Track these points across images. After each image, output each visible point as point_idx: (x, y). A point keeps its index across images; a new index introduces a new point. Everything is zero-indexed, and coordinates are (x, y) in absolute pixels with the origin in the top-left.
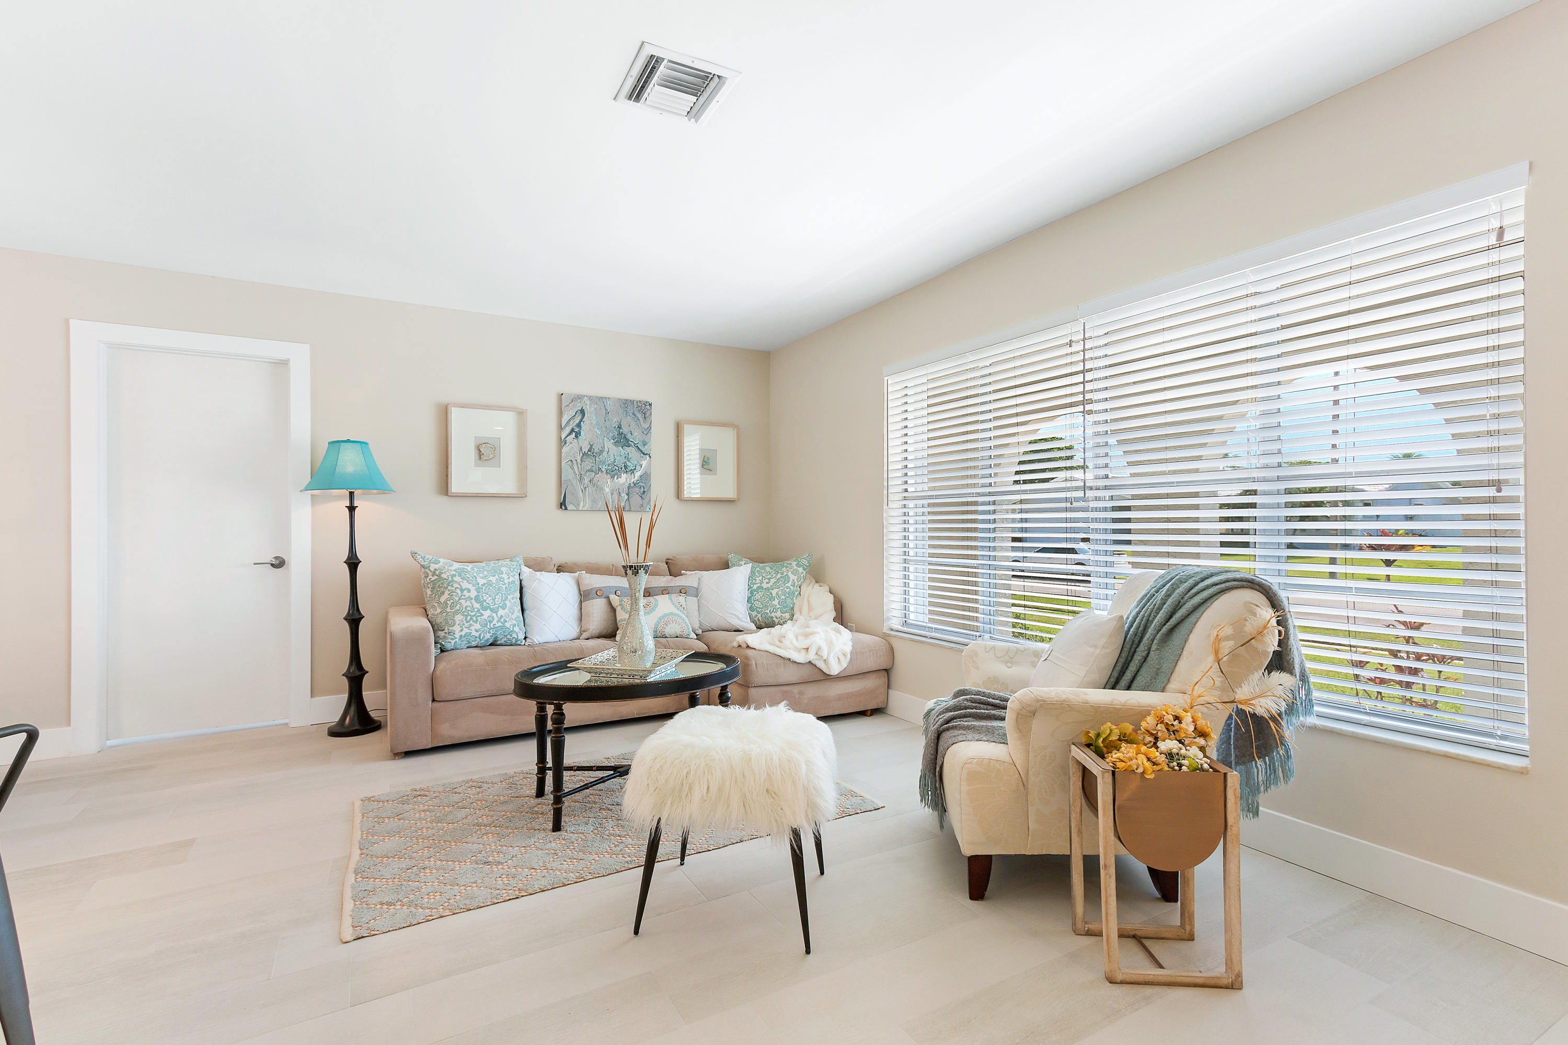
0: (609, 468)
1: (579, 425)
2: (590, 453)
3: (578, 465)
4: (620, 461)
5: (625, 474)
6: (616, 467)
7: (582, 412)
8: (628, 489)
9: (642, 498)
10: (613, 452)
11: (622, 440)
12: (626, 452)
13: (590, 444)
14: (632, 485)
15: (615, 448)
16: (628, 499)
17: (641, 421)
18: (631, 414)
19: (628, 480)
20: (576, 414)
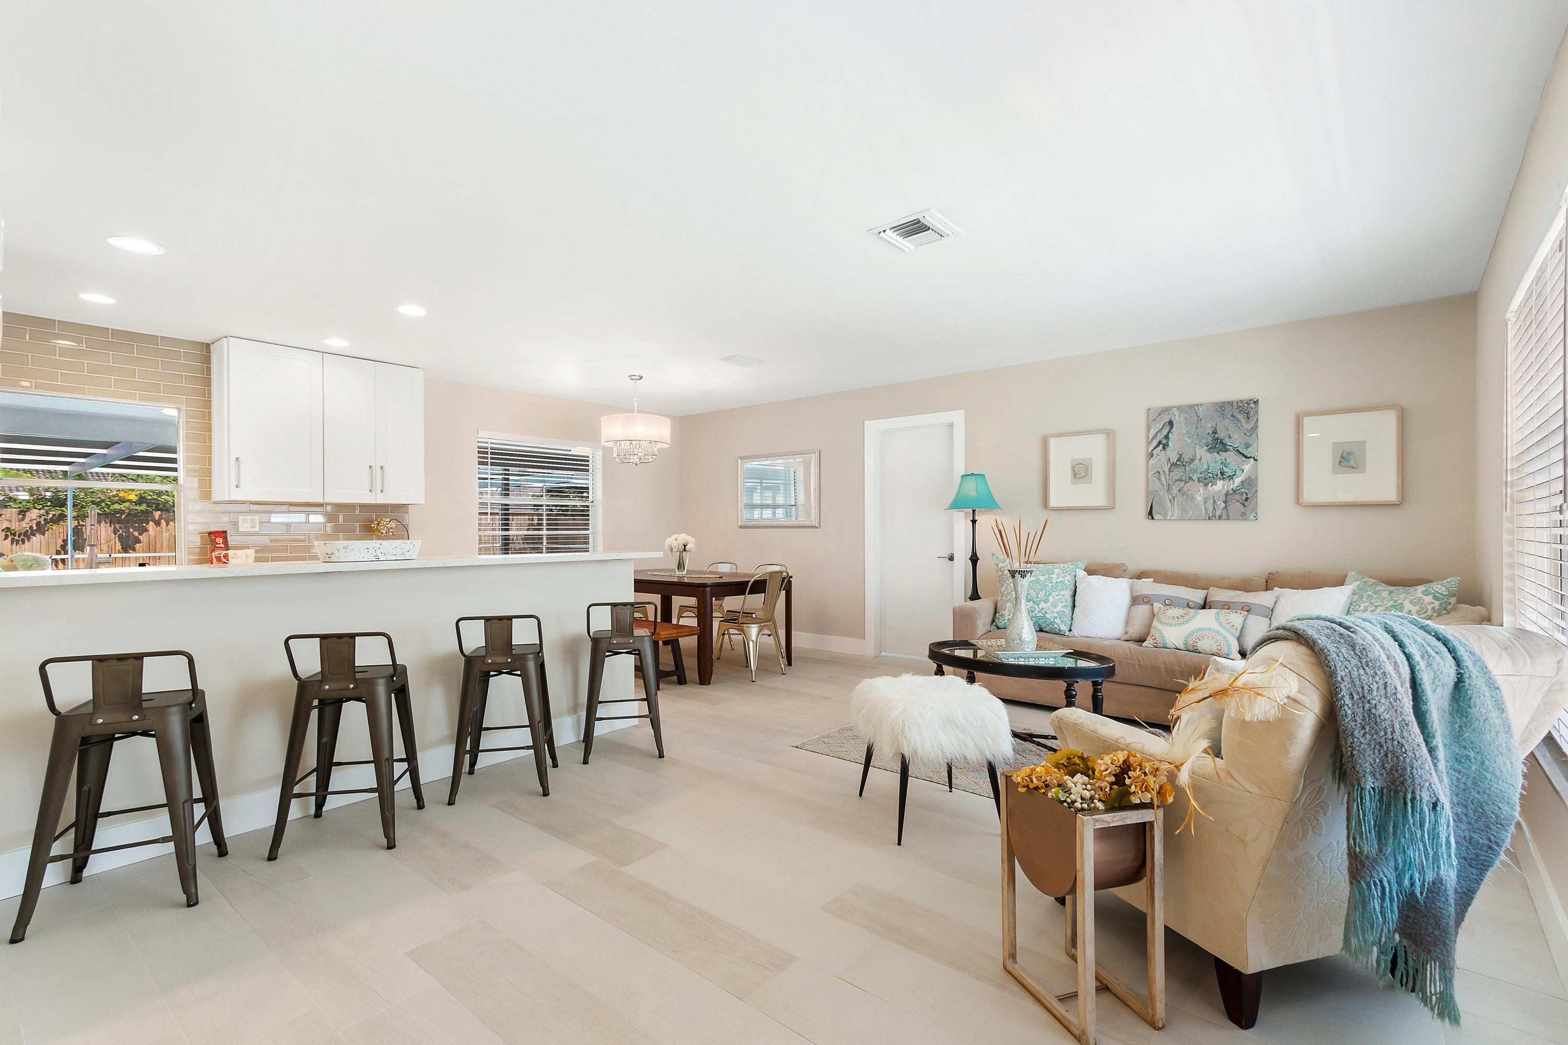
0: (1201, 475)
1: (1167, 437)
2: (1179, 464)
3: (1165, 475)
4: (1215, 468)
5: (1221, 481)
6: (1209, 475)
7: (1171, 423)
8: (1226, 497)
9: (1245, 506)
10: (1207, 459)
11: (1218, 445)
12: (1223, 458)
13: (1179, 454)
14: (1231, 492)
15: (1210, 455)
16: (1226, 507)
17: (1243, 421)
18: (1229, 416)
19: (1226, 487)
20: (1164, 426)
